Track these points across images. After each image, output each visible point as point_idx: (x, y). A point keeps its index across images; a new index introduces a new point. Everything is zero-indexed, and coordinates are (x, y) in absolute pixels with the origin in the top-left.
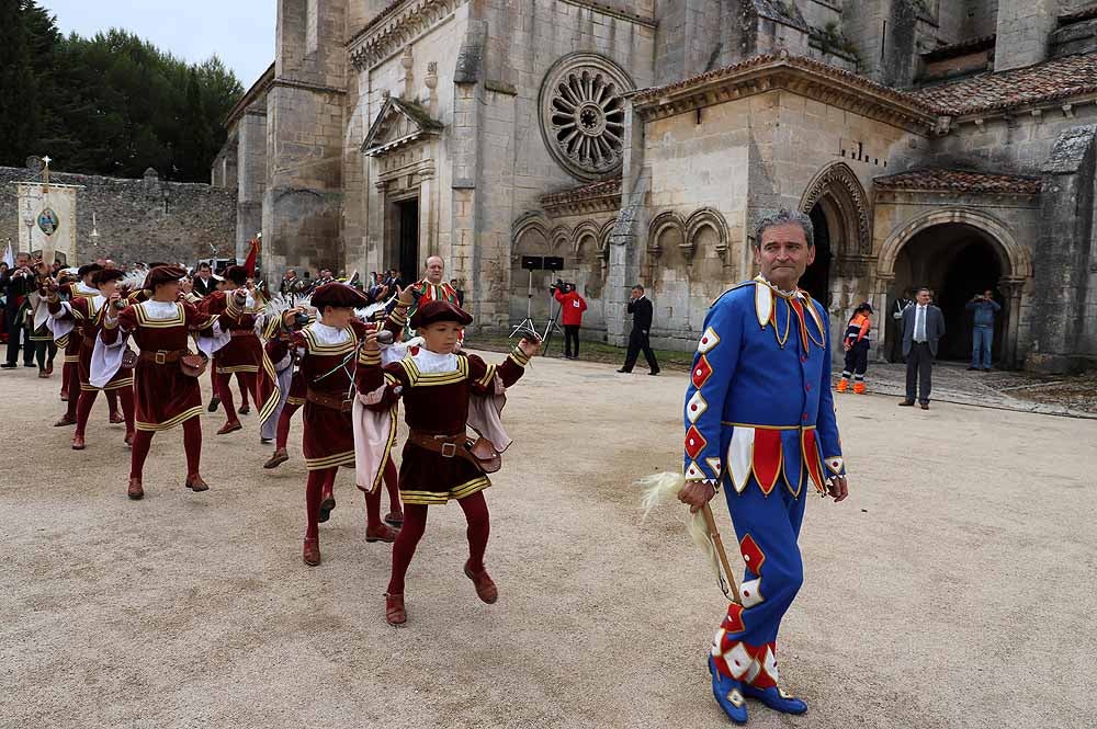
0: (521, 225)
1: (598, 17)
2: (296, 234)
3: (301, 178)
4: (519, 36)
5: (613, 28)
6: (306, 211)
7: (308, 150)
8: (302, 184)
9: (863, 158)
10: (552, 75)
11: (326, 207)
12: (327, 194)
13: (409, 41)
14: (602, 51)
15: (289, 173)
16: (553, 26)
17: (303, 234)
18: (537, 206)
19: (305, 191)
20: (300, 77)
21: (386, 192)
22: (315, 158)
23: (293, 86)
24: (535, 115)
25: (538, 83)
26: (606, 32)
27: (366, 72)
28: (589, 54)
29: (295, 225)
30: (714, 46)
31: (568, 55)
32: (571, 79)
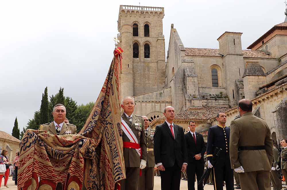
1: (157, 104)
14: (158, 111)
26: (159, 106)
28: (155, 112)
30: (182, 106)
31: (150, 113)
32: (151, 117)
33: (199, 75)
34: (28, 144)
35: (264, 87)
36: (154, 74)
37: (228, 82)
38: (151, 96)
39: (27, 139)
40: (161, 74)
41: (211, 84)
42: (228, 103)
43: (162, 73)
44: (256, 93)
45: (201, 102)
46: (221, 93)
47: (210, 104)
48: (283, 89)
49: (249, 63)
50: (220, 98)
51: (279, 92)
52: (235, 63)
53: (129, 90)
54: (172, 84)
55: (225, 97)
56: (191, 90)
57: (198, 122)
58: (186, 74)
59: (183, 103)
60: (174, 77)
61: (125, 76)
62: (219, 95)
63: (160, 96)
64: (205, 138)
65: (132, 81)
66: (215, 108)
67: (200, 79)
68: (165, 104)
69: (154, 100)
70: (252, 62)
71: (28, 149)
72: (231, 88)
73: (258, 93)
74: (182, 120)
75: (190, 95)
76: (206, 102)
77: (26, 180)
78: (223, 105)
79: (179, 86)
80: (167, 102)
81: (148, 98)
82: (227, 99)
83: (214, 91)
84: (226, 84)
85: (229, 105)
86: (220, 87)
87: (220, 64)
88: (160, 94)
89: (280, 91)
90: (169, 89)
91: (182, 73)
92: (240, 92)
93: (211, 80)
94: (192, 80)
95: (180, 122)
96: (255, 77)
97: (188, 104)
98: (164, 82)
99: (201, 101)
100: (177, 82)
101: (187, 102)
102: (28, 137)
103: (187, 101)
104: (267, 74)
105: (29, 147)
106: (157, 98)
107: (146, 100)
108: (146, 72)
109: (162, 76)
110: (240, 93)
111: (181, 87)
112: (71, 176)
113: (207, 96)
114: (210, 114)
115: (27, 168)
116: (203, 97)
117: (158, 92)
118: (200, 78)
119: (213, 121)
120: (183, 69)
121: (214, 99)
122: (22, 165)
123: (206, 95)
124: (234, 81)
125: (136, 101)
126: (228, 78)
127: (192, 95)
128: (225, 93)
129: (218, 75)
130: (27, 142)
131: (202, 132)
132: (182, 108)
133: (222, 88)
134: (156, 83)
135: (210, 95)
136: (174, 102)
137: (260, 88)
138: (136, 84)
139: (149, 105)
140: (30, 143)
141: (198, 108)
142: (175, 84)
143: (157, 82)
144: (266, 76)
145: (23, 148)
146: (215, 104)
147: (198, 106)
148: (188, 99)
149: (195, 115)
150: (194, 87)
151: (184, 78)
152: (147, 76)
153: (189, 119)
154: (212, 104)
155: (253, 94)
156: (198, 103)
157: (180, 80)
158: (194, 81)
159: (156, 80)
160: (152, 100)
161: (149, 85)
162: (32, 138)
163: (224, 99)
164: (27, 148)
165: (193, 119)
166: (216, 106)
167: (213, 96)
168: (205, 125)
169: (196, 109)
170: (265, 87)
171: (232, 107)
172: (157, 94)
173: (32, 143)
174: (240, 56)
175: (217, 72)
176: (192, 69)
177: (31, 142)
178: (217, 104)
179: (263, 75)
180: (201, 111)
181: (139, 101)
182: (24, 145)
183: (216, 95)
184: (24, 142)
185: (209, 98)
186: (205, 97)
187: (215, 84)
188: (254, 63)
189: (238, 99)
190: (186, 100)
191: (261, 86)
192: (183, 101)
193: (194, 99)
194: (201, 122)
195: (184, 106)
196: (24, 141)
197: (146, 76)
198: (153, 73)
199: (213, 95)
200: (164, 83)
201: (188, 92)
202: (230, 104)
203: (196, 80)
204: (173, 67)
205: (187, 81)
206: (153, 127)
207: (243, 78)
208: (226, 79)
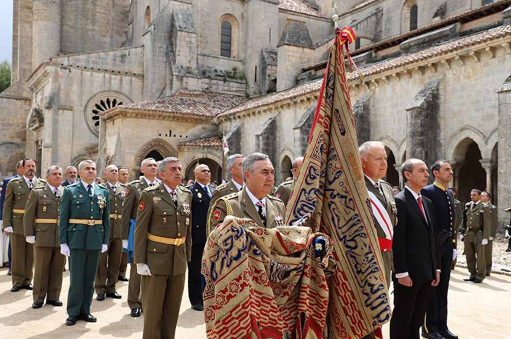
0: (76, 161)
1: (113, 77)
2: (6, 162)
3: (10, 137)
4: (75, 88)
5: (121, 80)
6: (12, 152)
7: (14, 125)
8: (11, 140)
9: (172, 135)
10: (91, 101)
11: (21, 150)
12: (23, 144)
13: (42, 86)
14: (116, 90)
15: (4, 136)
16: (91, 82)
17: (10, 162)
18: (84, 152)
19: (12, 143)
20: (10, 93)
21: (37, 145)
22: (17, 128)
23: (7, 98)
24: (83, 117)
25: (84, 104)
26: (118, 81)
27: (35, 94)
28: (109, 91)
29: (6, 158)
30: (164, 85)
31: (99, 93)
32: (101, 101)
33: (199, 30)
34: (234, 253)
35: (309, 69)
36: (105, 14)
37: (249, 51)
38: (103, 59)
39: (232, 241)
40: (120, 15)
41: (218, 50)
42: (245, 90)
43: (122, 13)
44: (296, 77)
45: (200, 83)
46: (235, 69)
47: (214, 87)
48: (361, 81)
49: (290, 22)
50: (232, 77)
51: (354, 86)
52: (265, 17)
53: (52, 39)
54: (147, 40)
55: (241, 78)
56: (183, 57)
57: (196, 120)
58: (177, 24)
59: (166, 81)
60: (153, 27)
61: (43, 8)
62: (231, 73)
63: (123, 61)
64: (207, 150)
65: (58, 20)
66: (223, 95)
67: (199, 38)
68: (130, 78)
69: (109, 67)
70: (296, 21)
71: (235, 263)
72: (254, 62)
73: (299, 78)
74: (168, 114)
75: (182, 67)
76: (207, 82)
77: (243, 335)
78: (236, 91)
79: (162, 47)
80: (135, 74)
81: (96, 63)
82: (244, 81)
83: (223, 65)
84: (245, 53)
85: (246, 94)
86: (234, 57)
87: (237, 14)
88: (122, 58)
89: (356, 85)
90: (139, 50)
91: (169, 22)
92: (268, 72)
93: (220, 43)
94: (188, 39)
95: (164, 117)
96: (299, 48)
97: (176, 83)
98: (126, 33)
99: (200, 80)
100: (157, 38)
101: (174, 80)
102: (232, 236)
103: (175, 77)
104: (318, 46)
105: (237, 258)
106: (114, 65)
107: (91, 66)
108: (88, 6)
109: (123, 20)
110: (267, 74)
111: (164, 50)
112: (307, 317)
113: (210, 72)
114: (216, 108)
115: (240, 307)
116: (204, 73)
117: (119, 53)
118: (201, 36)
119: (223, 120)
120: (171, 13)
121: (222, 78)
122: (227, 301)
123: (208, 69)
124: (260, 49)
125: (71, 66)
126: (250, 43)
127: (184, 66)
128: (241, 71)
129: (232, 36)
130: (231, 248)
131: (201, 139)
132: (164, 89)
133: (237, 59)
134: (108, 31)
135: (216, 71)
136: (149, 76)
137: (304, 70)
138: (65, 27)
139: (99, 76)
140: (239, 251)
141: (195, 93)
142: (153, 41)
143: (110, 31)
144: (314, 49)
145: (225, 261)
146: (223, 88)
147: (195, 88)
148: (177, 74)
149: (189, 105)
150: (190, 52)
151: (172, 32)
152: (90, 13)
153: (181, 113)
154: (218, 88)
155: (292, 78)
156: (195, 84)
157: (163, 34)
158: (190, 41)
159: (108, 26)
160: (105, 67)
161: (93, 33)
162: (241, 238)
163: (240, 81)
164: (234, 261)
165: (187, 114)
166: (223, 92)
167: (220, 74)
168: (208, 126)
169: (191, 94)
170: (312, 69)
171: (251, 97)
172: (114, 56)
173: (243, 250)
174: (274, 6)
175: (231, 29)
176: (188, 17)
177: (241, 247)
178: (226, 89)
179: (311, 47)
180: (200, 99)
181: (78, 67)
182: (227, 254)
183: (226, 72)
184: (226, 248)
185: (213, 75)
186: (208, 74)
187: (226, 51)
188: (298, 23)
189: (262, 84)
190: (172, 75)
191: (306, 66)
192: (166, 75)
193: (188, 75)
194: (201, 121)
195: (167, 86)
196: (226, 245)
197: (88, 15)
198: (102, 11)
199: (221, 71)
200: (124, 35)
201: (177, 61)
202: (247, 92)
203: (193, 40)
204: (148, 6)
205: (178, 38)
206: (108, 121)
207: (278, 47)
208: (245, 43)
